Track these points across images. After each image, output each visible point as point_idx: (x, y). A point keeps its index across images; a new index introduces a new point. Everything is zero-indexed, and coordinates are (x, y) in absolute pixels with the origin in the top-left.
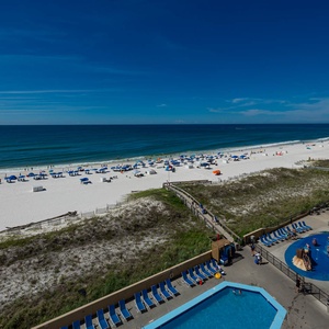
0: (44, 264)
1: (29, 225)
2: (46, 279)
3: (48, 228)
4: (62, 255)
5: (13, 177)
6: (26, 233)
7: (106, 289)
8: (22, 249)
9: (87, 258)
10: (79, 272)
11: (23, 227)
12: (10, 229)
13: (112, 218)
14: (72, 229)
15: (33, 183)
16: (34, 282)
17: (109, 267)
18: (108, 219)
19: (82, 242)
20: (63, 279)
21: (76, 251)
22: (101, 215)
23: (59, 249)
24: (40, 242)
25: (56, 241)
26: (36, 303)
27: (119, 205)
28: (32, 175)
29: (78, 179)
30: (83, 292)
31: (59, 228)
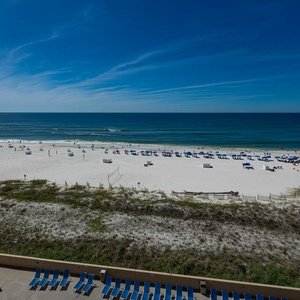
0: (210, 229)
1: (200, 194)
2: (211, 242)
3: (214, 201)
4: (224, 227)
5: (189, 153)
6: (197, 199)
7: (266, 277)
8: (194, 211)
9: (248, 239)
10: (239, 249)
11: (196, 194)
12: (186, 193)
13: (275, 209)
14: (234, 207)
15: (203, 160)
16: (202, 241)
17: (271, 257)
18: (271, 208)
19: (243, 222)
20: (225, 249)
21: (238, 229)
22: (263, 202)
23: (222, 221)
24: (208, 209)
25: (220, 213)
26: (203, 258)
27: (283, 197)
28: (202, 153)
29: (240, 162)
30: (243, 269)
31: (223, 203)
